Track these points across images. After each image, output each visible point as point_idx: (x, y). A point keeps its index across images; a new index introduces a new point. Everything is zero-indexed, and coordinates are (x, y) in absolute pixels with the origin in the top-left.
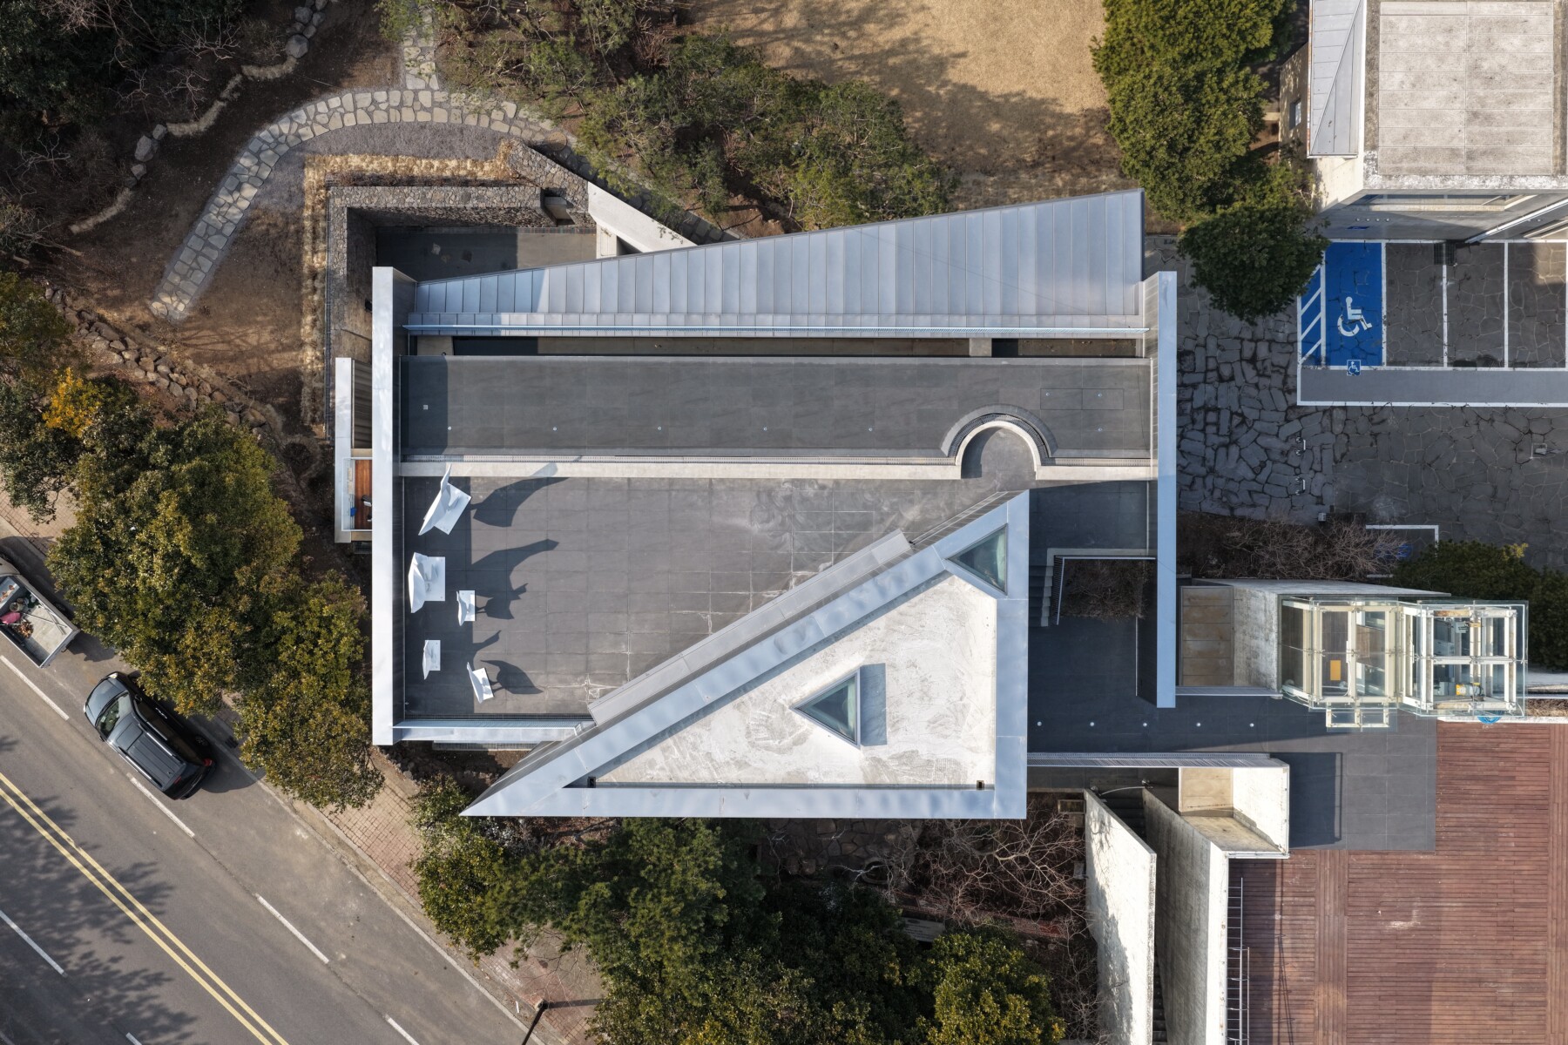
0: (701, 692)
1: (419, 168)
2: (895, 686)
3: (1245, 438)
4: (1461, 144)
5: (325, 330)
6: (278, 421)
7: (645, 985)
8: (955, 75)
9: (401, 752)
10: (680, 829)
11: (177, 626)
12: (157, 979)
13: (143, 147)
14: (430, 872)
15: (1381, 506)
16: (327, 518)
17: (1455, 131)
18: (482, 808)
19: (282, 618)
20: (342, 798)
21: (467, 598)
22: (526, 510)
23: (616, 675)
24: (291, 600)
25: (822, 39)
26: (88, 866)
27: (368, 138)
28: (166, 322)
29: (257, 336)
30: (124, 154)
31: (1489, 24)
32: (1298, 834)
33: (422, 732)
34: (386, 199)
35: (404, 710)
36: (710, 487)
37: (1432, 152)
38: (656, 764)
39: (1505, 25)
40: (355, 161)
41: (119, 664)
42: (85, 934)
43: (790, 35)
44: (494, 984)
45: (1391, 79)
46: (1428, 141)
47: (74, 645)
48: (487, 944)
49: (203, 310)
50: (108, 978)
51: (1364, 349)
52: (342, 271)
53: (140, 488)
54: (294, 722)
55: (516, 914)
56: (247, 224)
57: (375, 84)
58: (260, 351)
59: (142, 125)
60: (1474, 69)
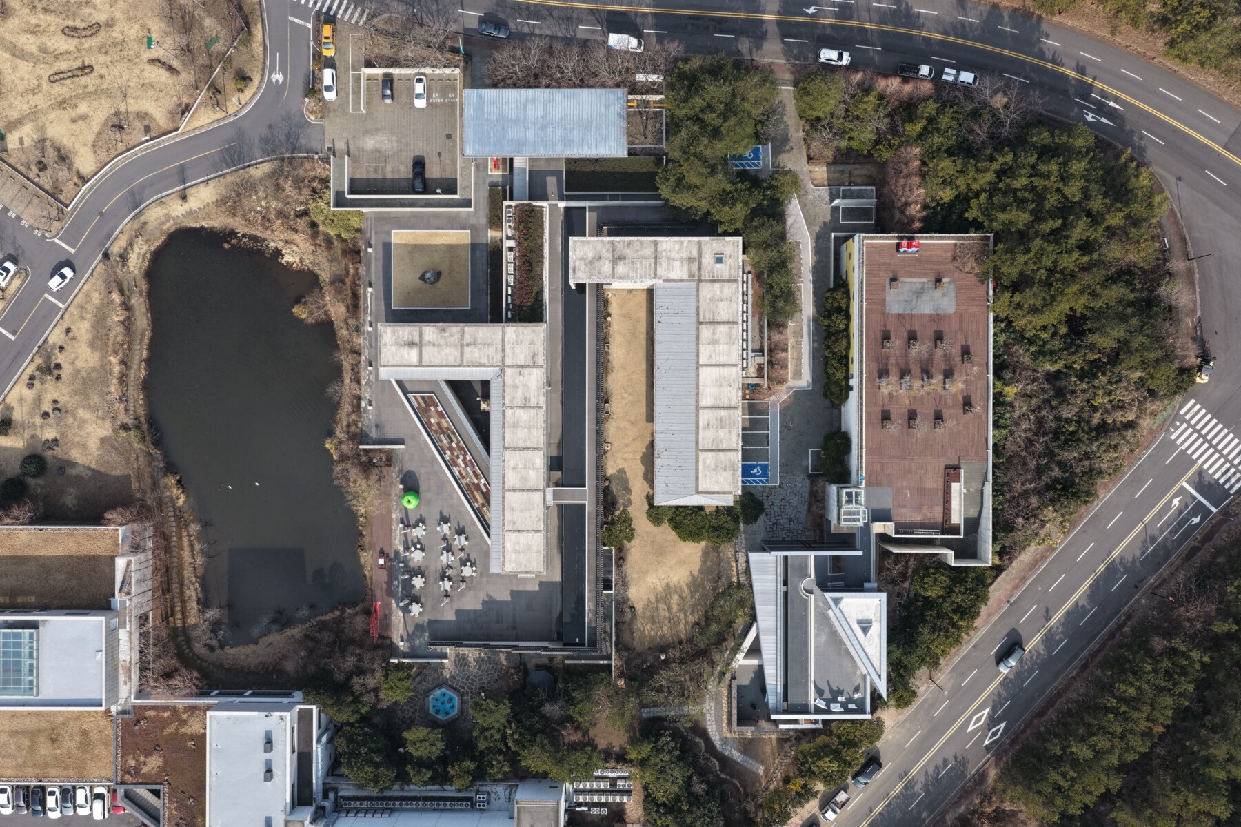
0: (862, 655)
1: (725, 709)
2: (861, 617)
3: (787, 498)
4: (731, 473)
5: (766, 732)
6: (788, 744)
7: (923, 660)
8: (696, 574)
9: (872, 712)
10: (889, 653)
11: (845, 762)
12: (926, 772)
13: (723, 776)
14: (898, 706)
15: (805, 464)
16: (813, 731)
17: (728, 474)
18: (884, 694)
19: (843, 739)
20: (882, 726)
21: (839, 699)
22: (821, 687)
23: (855, 667)
24: (839, 737)
25: (686, 607)
26: (899, 787)
27: (718, 721)
28: (764, 771)
29: (768, 749)
30: (725, 781)
31: (704, 466)
32: (889, 520)
33: (868, 708)
34: (734, 717)
35: (864, 712)
36: (816, 647)
37: (733, 479)
38: (876, 663)
39: (704, 463)
40: (724, 725)
41: (850, 780)
42: (916, 790)
43: (686, 616)
44: (926, 691)
45: (716, 489)
46: (730, 480)
47: (846, 792)
48: (914, 694)
49: (762, 762)
50: (926, 784)
51: (765, 468)
52: (753, 728)
53: (815, 769)
54: (865, 736)
55: (907, 688)
56: (741, 752)
57: (705, 720)
58: (772, 750)
59: (718, 776)
60: (714, 470)
